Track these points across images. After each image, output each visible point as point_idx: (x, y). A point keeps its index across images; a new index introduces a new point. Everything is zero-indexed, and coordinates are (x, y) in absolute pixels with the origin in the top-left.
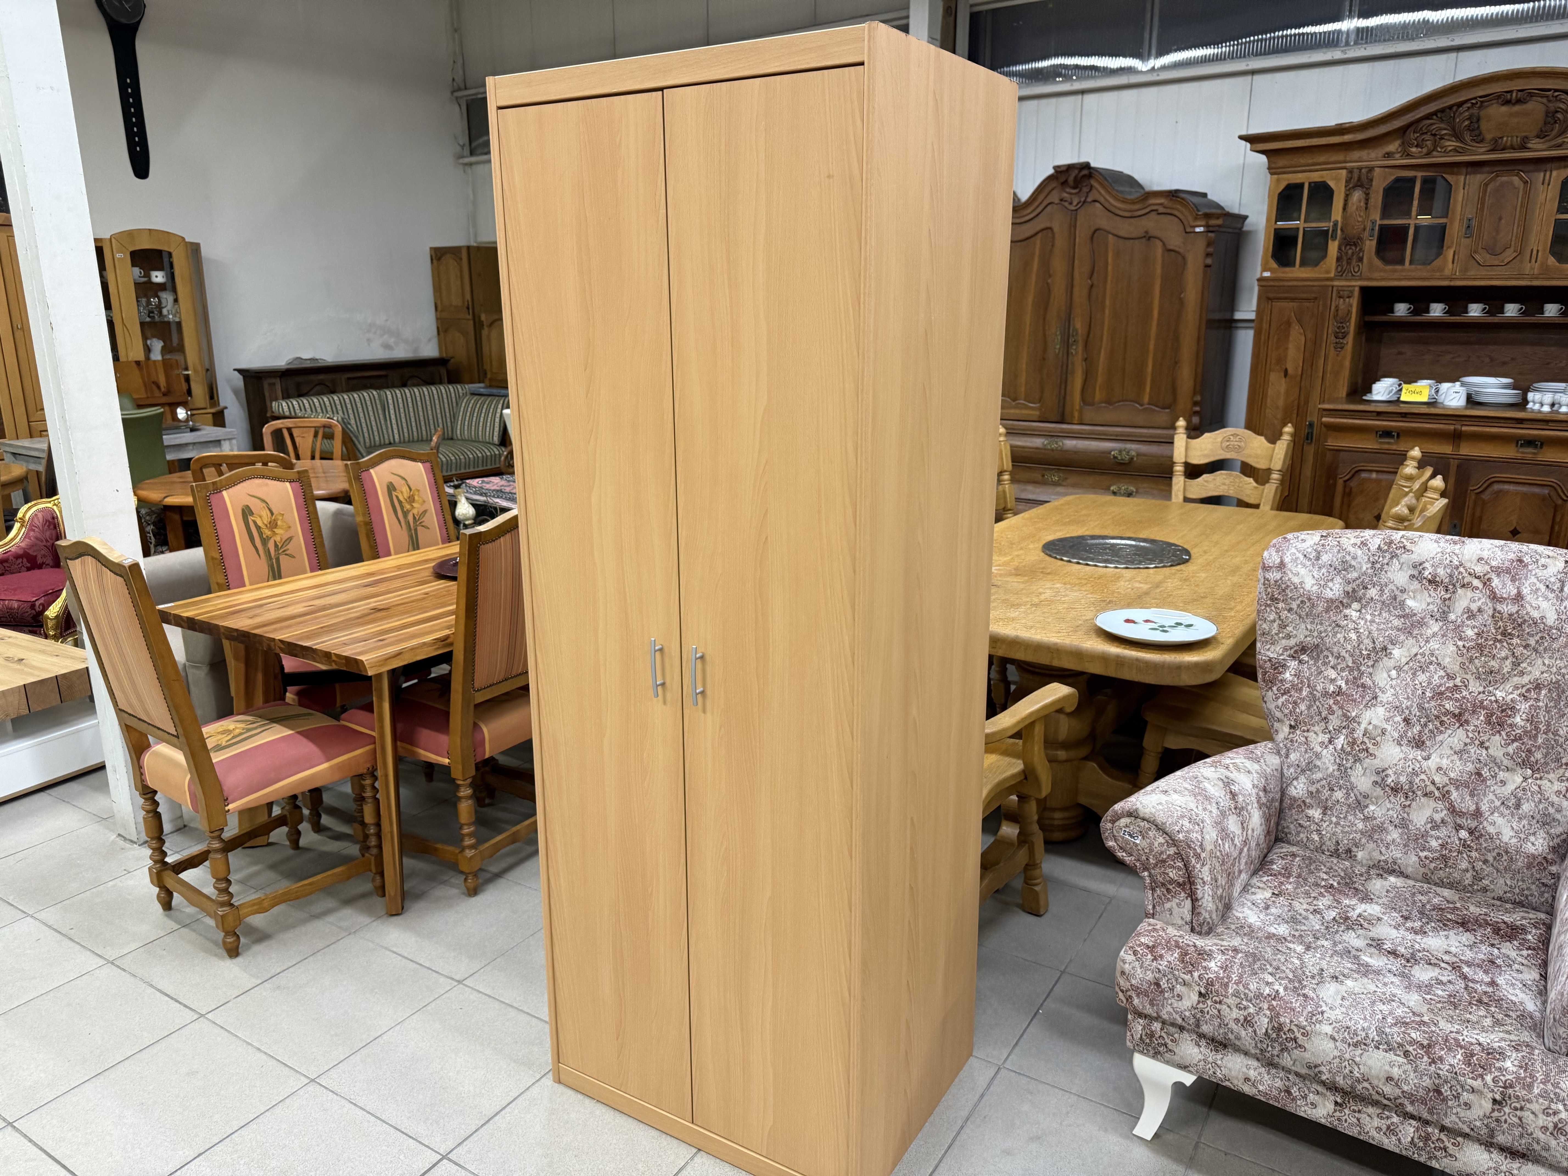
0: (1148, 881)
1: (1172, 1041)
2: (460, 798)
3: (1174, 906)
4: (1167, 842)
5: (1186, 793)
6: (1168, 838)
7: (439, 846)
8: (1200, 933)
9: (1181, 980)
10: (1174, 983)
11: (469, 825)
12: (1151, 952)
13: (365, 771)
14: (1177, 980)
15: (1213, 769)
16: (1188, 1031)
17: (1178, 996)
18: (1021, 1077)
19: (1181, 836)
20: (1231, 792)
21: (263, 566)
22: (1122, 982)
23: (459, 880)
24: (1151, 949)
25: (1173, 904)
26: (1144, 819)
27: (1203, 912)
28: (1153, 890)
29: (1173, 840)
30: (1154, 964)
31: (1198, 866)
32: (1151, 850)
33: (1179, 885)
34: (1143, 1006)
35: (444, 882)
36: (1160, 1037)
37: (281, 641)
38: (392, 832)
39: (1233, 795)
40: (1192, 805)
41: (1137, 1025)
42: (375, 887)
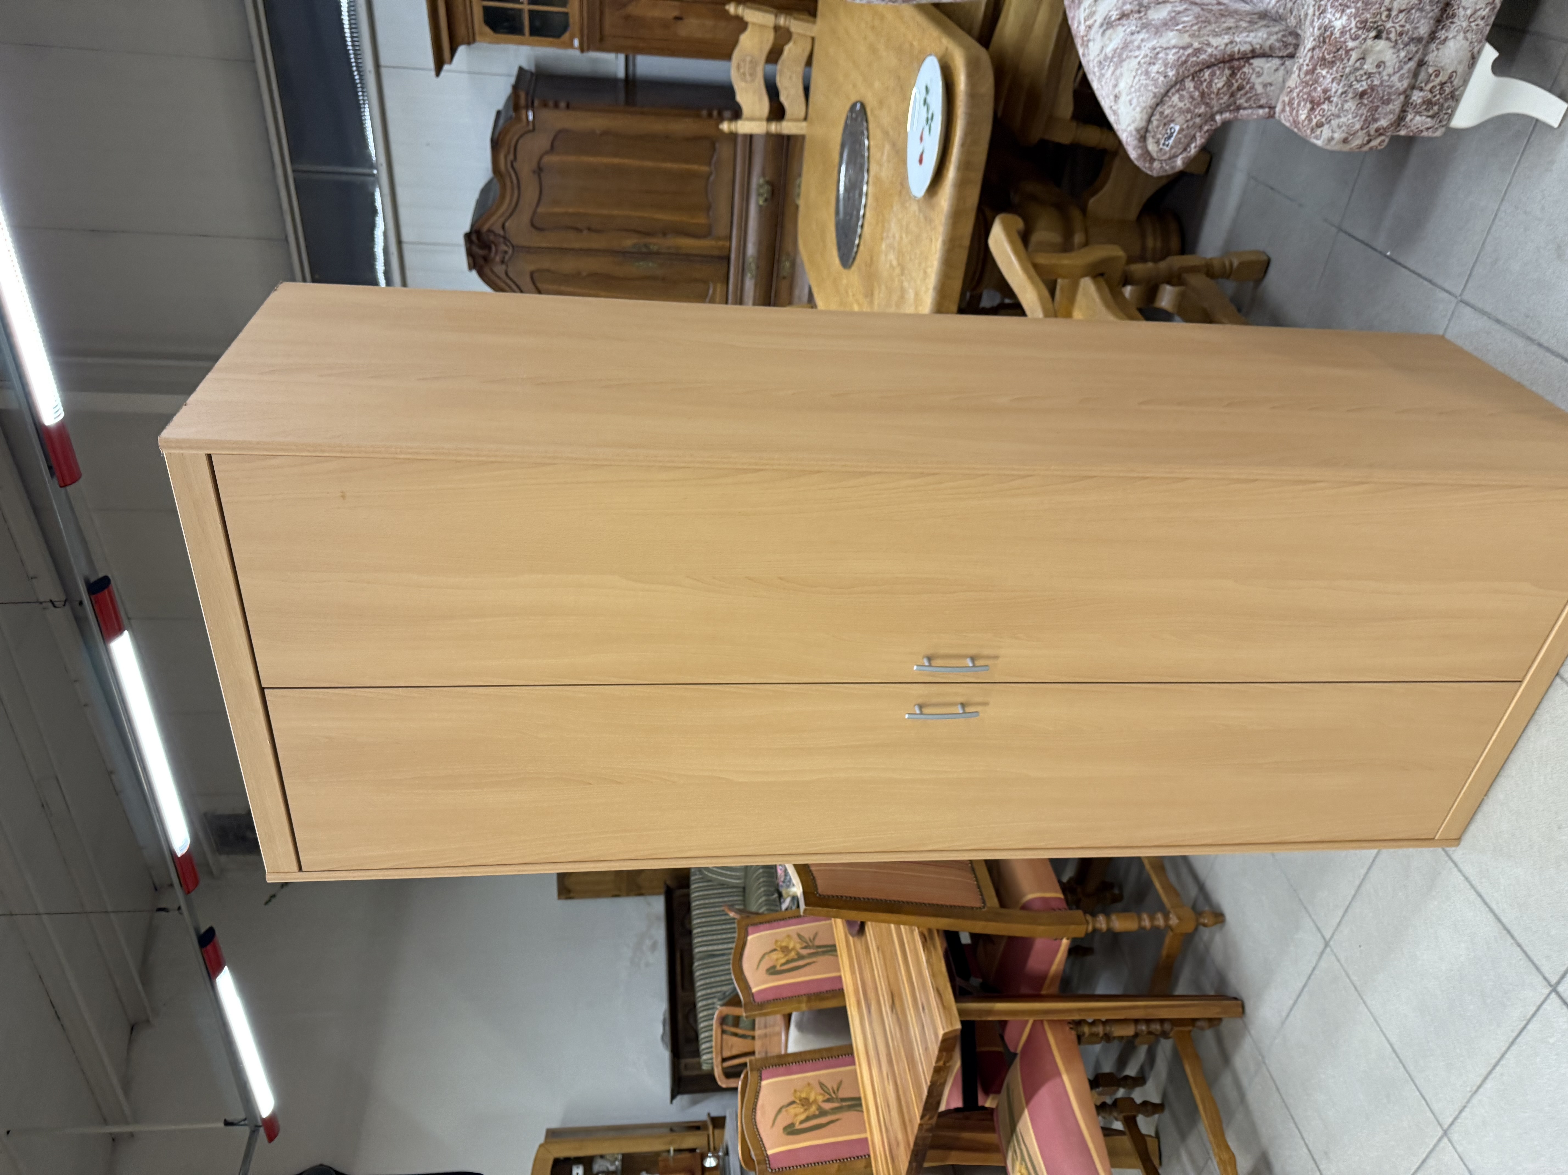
0: (1227, 115)
1: (1437, 76)
2: (1109, 930)
3: (1260, 80)
4: (1178, 91)
5: (1118, 72)
6: (1173, 90)
7: (1164, 952)
8: (1297, 46)
9: (1358, 64)
10: (1362, 72)
11: (1140, 919)
12: (1319, 104)
13: (1073, 1032)
14: (1357, 69)
15: (1091, 44)
16: (1425, 54)
17: (1378, 66)
18: (1475, 272)
19: (1171, 73)
20: (1119, 19)
21: (848, 1116)
22: (1357, 142)
23: (1205, 934)
24: (1314, 104)
25: (1258, 82)
26: (1149, 121)
27: (1269, 43)
28: (1239, 108)
29: (1176, 83)
30: (1335, 99)
31: (1210, 50)
32: (1188, 111)
33: (1233, 74)
34: (1390, 112)
35: (1207, 949)
36: (1431, 91)
37: (922, 1117)
38: (1146, 1007)
39: (1123, 16)
40: (1134, 63)
41: (1415, 122)
42: (1210, 1027)
